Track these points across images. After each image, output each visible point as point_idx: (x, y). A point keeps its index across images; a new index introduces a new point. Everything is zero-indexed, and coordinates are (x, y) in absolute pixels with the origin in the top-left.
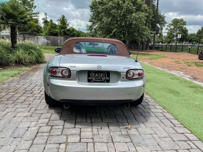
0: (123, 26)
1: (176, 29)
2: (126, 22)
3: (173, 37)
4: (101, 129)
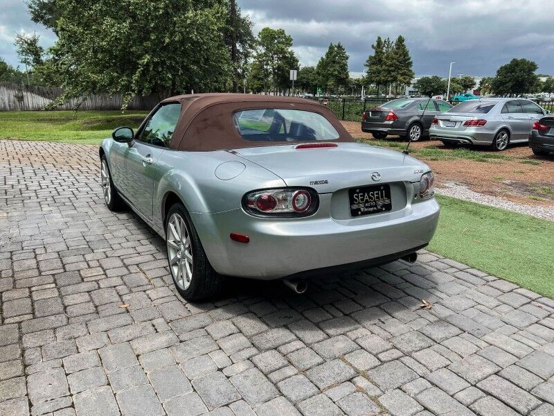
0: (168, 44)
1: (272, 56)
2: (172, 34)
3: (267, 76)
4: (383, 323)
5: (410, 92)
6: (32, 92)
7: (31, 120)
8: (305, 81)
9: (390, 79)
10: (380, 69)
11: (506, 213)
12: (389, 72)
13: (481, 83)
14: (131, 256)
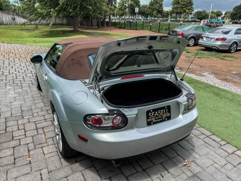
3: (125, 9)
4: (163, 177)
5: (191, 17)
6: (19, 16)
7: (18, 30)
8: (143, 11)
9: (182, 11)
10: (178, 6)
11: (233, 95)
12: (182, 8)
13: (225, 14)
14: (42, 121)
